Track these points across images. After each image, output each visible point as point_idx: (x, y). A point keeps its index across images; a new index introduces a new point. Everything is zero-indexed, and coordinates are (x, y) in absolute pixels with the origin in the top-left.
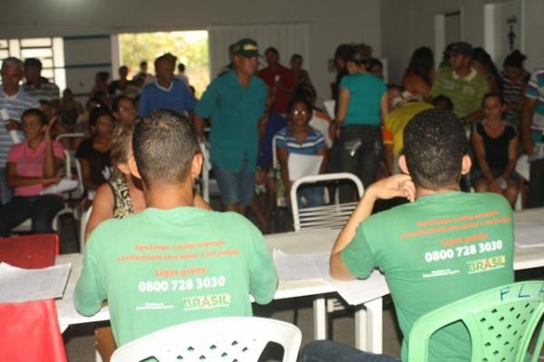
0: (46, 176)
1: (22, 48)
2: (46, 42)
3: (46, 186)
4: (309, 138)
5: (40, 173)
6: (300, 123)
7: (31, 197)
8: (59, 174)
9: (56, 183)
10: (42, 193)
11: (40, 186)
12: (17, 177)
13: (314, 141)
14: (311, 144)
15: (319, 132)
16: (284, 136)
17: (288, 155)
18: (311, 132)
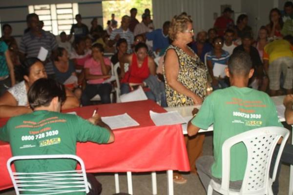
0: (104, 75)
1: (57, 9)
2: (69, 5)
3: (105, 79)
4: (222, 56)
5: (101, 73)
6: (218, 48)
7: (98, 84)
8: (110, 73)
9: (109, 78)
10: (103, 83)
11: (102, 79)
12: (90, 75)
13: (225, 57)
14: (224, 58)
15: (227, 52)
16: (211, 55)
17: (213, 64)
18: (223, 52)
